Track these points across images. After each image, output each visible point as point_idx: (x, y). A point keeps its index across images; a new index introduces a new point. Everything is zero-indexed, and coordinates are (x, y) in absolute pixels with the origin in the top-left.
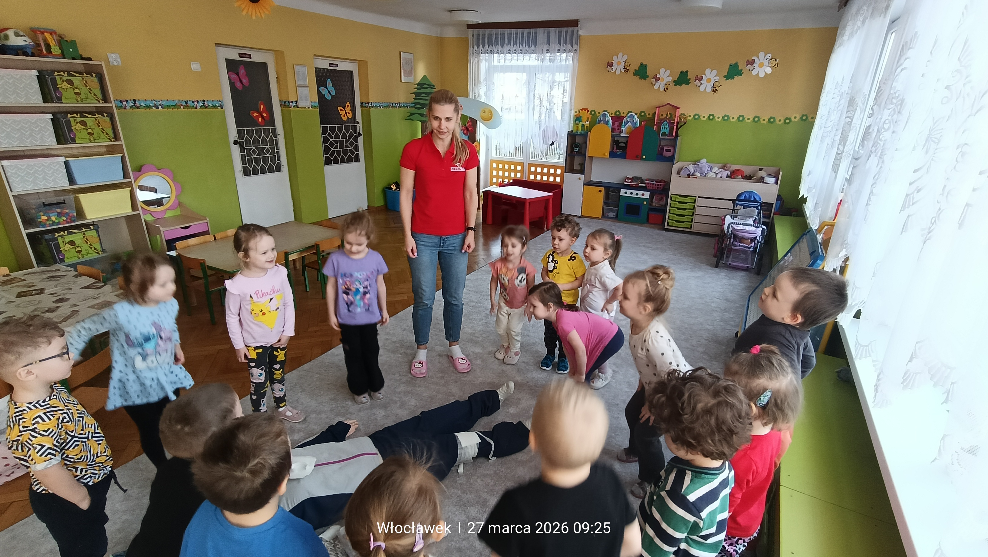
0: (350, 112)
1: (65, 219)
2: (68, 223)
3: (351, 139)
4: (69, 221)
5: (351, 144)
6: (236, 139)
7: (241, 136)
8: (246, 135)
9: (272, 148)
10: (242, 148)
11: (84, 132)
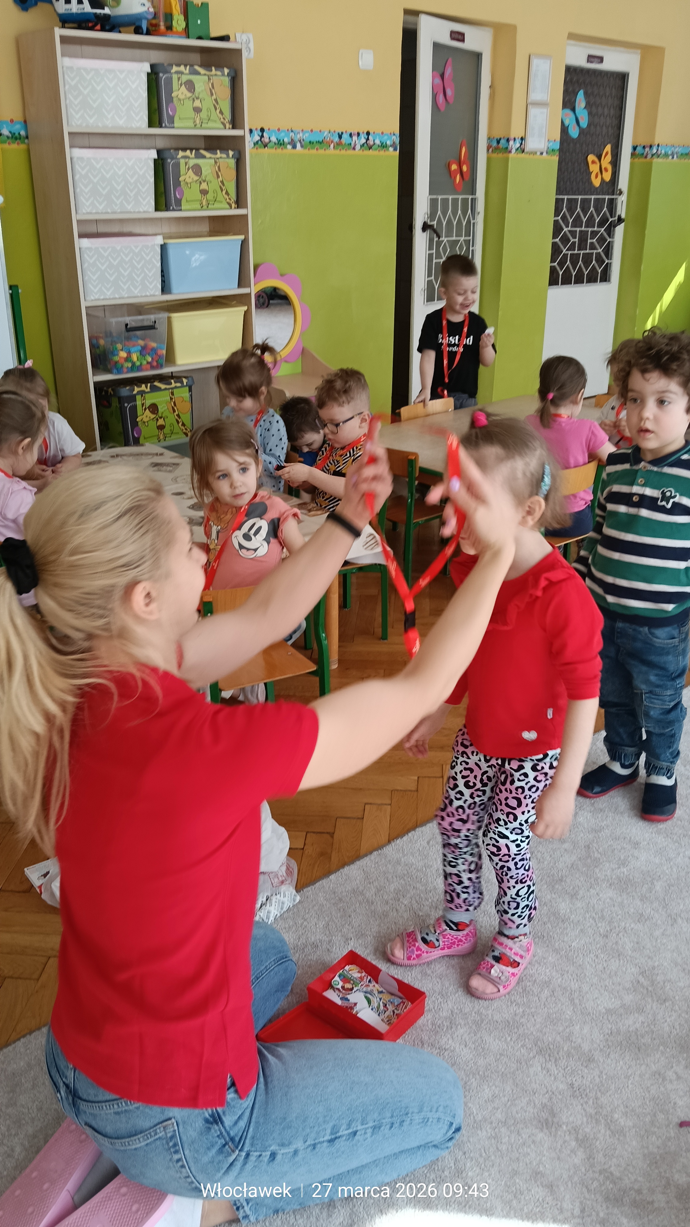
0: (610, 168)
1: (150, 359)
2: (153, 368)
3: (603, 230)
4: (155, 364)
5: (602, 240)
6: (426, 220)
7: (433, 214)
8: (439, 212)
9: (467, 242)
10: (431, 240)
11: (196, 188)
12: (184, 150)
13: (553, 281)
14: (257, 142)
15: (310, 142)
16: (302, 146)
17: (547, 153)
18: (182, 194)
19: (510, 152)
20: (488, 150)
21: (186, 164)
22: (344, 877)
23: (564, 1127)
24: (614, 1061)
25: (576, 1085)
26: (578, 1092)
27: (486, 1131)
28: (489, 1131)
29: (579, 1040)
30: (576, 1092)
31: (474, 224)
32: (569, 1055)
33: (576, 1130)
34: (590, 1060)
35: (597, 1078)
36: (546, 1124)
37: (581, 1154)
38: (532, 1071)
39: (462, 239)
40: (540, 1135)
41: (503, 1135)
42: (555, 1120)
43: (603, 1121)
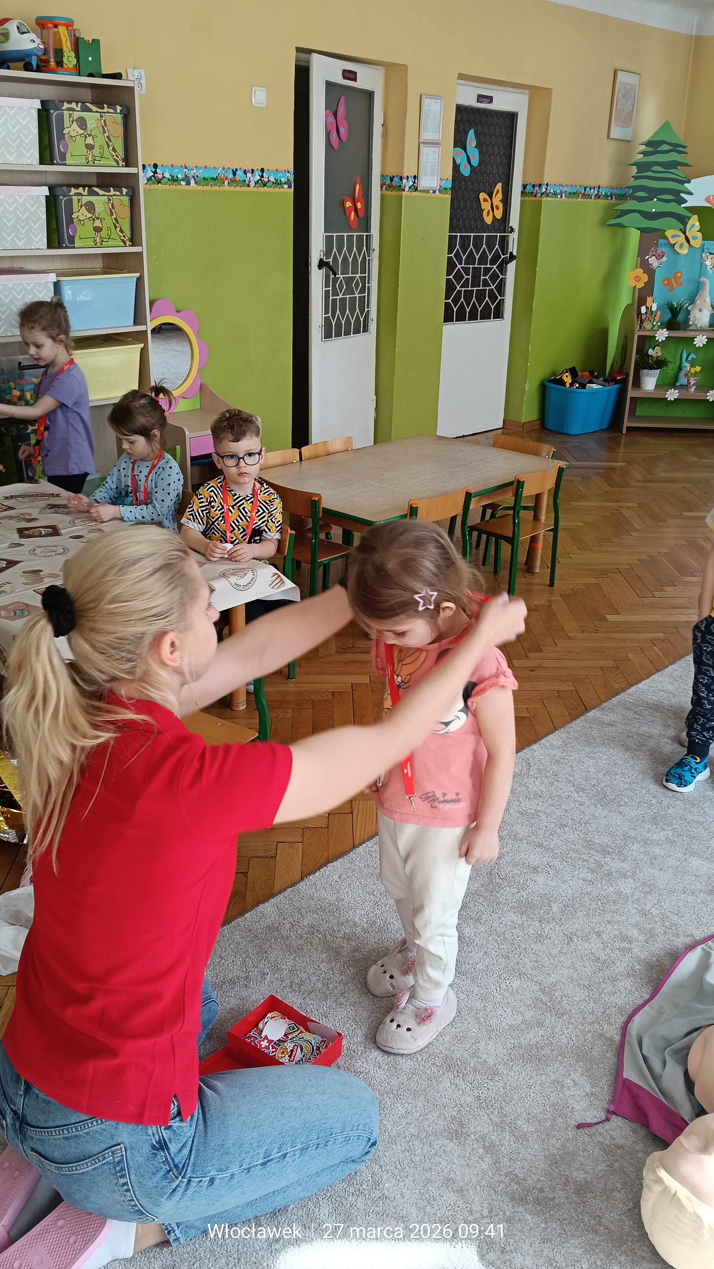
0: (501, 205)
3: (495, 267)
5: (494, 277)
6: (322, 257)
7: (328, 252)
8: (335, 249)
9: (363, 279)
10: (327, 277)
11: (89, 225)
12: (77, 186)
13: (448, 318)
14: (150, 178)
15: (204, 179)
16: (196, 183)
17: (439, 192)
18: (75, 231)
19: (404, 190)
20: (382, 187)
21: (79, 200)
22: (260, 915)
23: (472, 1136)
24: (517, 1073)
25: (483, 1096)
26: (484, 1103)
27: (401, 1145)
28: (403, 1145)
29: (485, 1055)
30: (483, 1104)
31: (369, 260)
32: (475, 1070)
33: (483, 1138)
34: (496, 1073)
35: (501, 1089)
36: (456, 1135)
37: (488, 1160)
38: (441, 1087)
39: (358, 276)
40: (450, 1145)
41: (416, 1148)
42: (463, 1130)
43: (507, 1128)
